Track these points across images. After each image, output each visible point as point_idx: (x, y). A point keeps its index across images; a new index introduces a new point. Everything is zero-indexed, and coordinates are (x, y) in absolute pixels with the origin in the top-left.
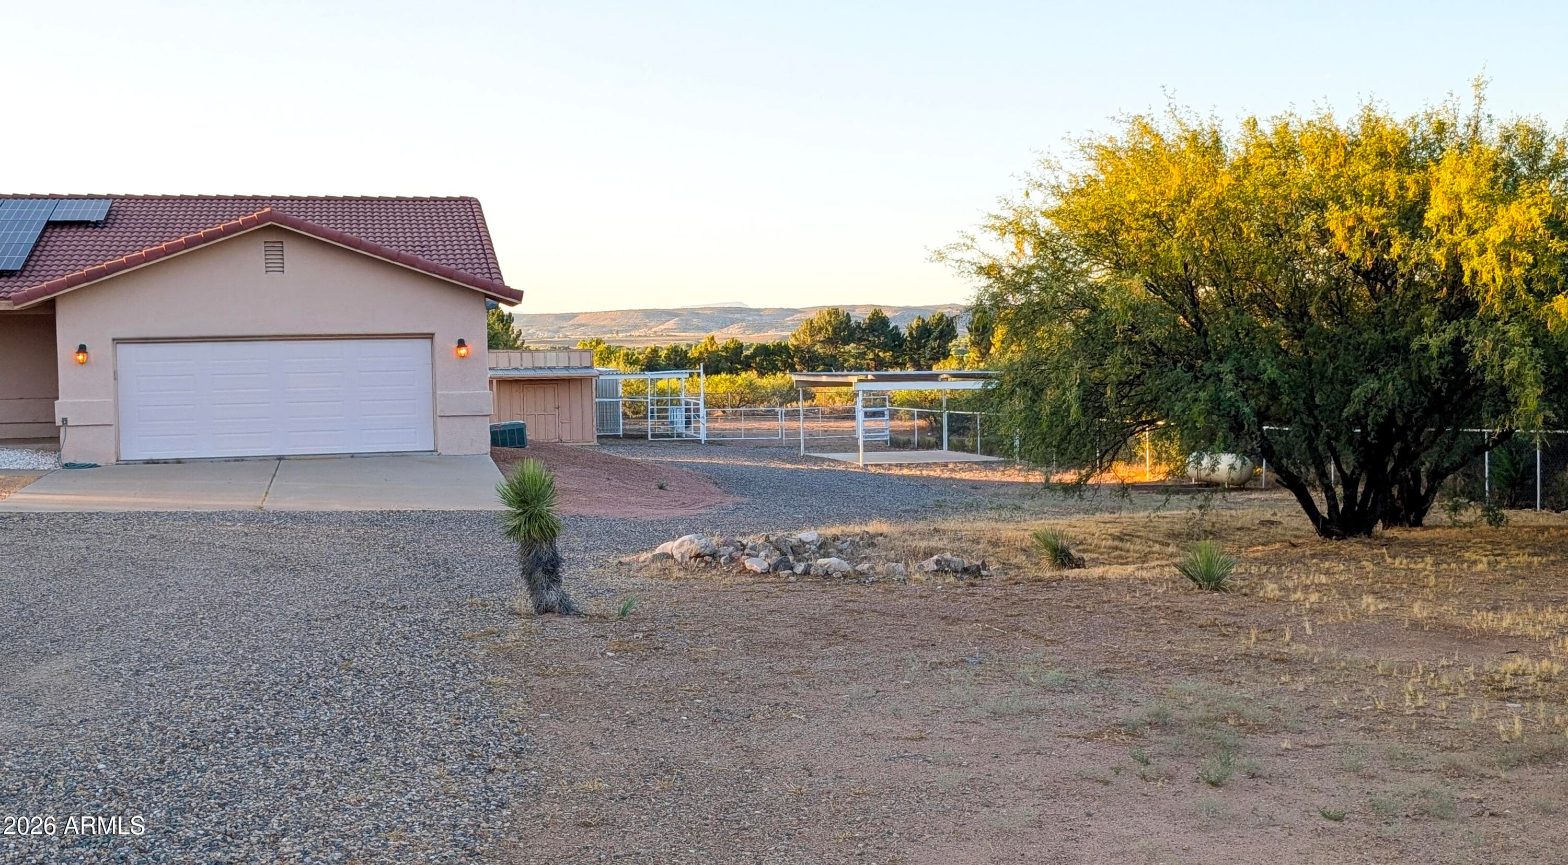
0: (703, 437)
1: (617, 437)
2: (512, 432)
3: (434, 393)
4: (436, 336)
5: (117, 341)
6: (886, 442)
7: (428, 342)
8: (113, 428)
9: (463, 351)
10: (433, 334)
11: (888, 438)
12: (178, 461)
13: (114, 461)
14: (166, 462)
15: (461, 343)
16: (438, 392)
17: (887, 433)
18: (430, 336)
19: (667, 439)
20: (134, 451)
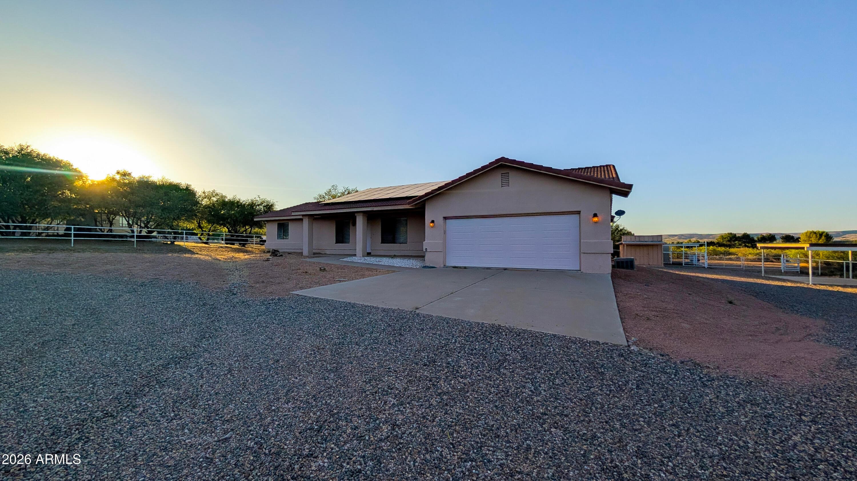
0: (706, 266)
1: (670, 264)
2: (627, 262)
3: (580, 242)
4: (581, 212)
5: (445, 218)
6: (798, 272)
7: (578, 216)
8: (442, 253)
9: (596, 219)
10: (580, 212)
11: (799, 270)
12: (465, 268)
13: (442, 266)
14: (460, 268)
15: (595, 215)
16: (582, 241)
17: (799, 268)
18: (579, 213)
19: (690, 266)
20: (452, 262)
